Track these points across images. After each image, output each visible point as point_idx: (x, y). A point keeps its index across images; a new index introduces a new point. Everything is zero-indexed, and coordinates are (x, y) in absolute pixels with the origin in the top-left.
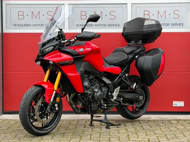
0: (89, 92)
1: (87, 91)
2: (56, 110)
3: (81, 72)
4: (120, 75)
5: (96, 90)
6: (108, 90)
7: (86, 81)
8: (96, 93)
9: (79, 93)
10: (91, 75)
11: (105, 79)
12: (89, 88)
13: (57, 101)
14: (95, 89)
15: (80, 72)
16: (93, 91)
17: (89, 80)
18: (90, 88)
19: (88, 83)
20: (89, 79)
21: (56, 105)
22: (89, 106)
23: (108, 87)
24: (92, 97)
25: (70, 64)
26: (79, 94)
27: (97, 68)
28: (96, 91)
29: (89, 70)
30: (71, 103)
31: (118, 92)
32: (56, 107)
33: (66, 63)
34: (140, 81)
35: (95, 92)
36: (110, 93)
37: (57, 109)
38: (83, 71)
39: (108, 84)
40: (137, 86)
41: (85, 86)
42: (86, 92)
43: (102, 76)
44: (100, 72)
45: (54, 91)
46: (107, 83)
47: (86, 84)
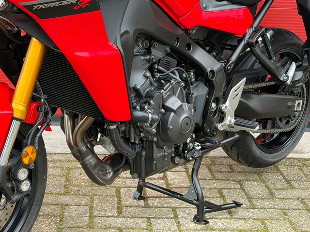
0: (150, 116)
1: (142, 109)
2: (20, 192)
3: (125, 37)
4: (247, 37)
5: (174, 102)
6: (210, 94)
7: (138, 69)
8: (172, 114)
9: (114, 123)
10: (156, 44)
11: (201, 56)
12: (149, 96)
13: (26, 161)
14: (169, 97)
15: (122, 35)
16: (164, 107)
17: (148, 65)
18: (151, 97)
19: (145, 76)
20: (148, 61)
21: (23, 174)
22: (144, 153)
23: (210, 85)
24: (158, 127)
25: (81, 10)
26: (114, 127)
27: (178, 17)
28: (175, 108)
29: (150, 29)
30: (80, 151)
31: (238, 99)
32: (20, 182)
33: (61, 7)
34: (306, 56)
35: (168, 110)
36: (214, 105)
37: (25, 187)
38: (131, 32)
39: (212, 71)
40: (300, 75)
41: (136, 90)
42: (138, 114)
43: (192, 43)
44: (186, 30)
45: (14, 122)
46: (209, 70)
47: (139, 79)
